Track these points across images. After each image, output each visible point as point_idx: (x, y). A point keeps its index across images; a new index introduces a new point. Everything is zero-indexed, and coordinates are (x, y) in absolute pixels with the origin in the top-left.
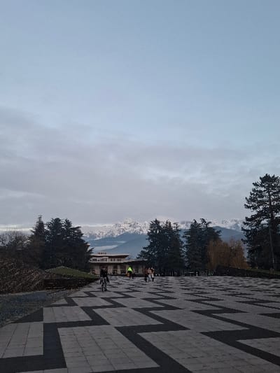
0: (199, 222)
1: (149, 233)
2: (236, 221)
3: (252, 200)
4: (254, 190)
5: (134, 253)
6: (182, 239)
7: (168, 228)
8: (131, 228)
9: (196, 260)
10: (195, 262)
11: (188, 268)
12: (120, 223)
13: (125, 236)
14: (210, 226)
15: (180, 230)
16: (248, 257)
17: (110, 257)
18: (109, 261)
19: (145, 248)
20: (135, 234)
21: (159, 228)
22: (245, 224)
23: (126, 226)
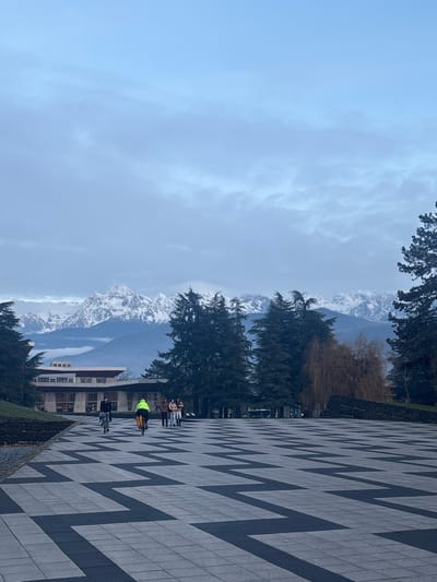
0: (288, 297)
1: (173, 323)
2: (363, 297)
3: (414, 253)
4: (421, 232)
5: (135, 366)
6: (250, 337)
7: (218, 310)
8: (126, 309)
9: (276, 381)
10: (277, 388)
11: (257, 400)
12: (99, 295)
13: (113, 326)
14: (313, 307)
15: (245, 317)
16: (389, 378)
17: (79, 374)
18: (77, 383)
19: (162, 355)
20: (136, 323)
21: (198, 309)
22: (397, 306)
23: (115, 302)
